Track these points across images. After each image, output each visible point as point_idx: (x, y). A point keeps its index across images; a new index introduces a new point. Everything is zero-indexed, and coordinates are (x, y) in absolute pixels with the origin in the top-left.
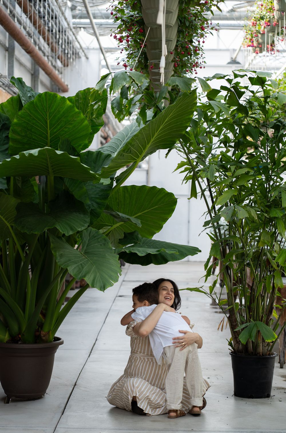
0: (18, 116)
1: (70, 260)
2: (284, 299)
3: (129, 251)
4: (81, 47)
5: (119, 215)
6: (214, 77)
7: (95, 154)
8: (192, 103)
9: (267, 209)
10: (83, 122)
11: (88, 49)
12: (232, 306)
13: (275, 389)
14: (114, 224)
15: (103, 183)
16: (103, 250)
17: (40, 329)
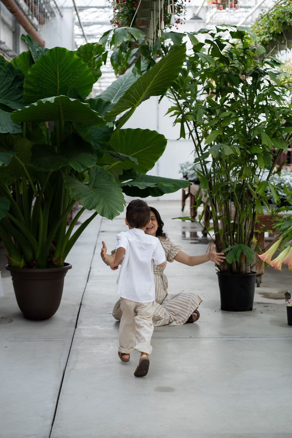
0: (32, 69)
1: (81, 194)
2: (263, 225)
3: (131, 185)
4: (57, 7)
5: (119, 155)
6: (199, 32)
7: (97, 101)
8: (182, 55)
9: (248, 146)
10: (88, 73)
11: (62, 8)
12: (218, 232)
13: (256, 304)
14: (112, 163)
15: (108, 126)
16: (109, 184)
17: (52, 255)
